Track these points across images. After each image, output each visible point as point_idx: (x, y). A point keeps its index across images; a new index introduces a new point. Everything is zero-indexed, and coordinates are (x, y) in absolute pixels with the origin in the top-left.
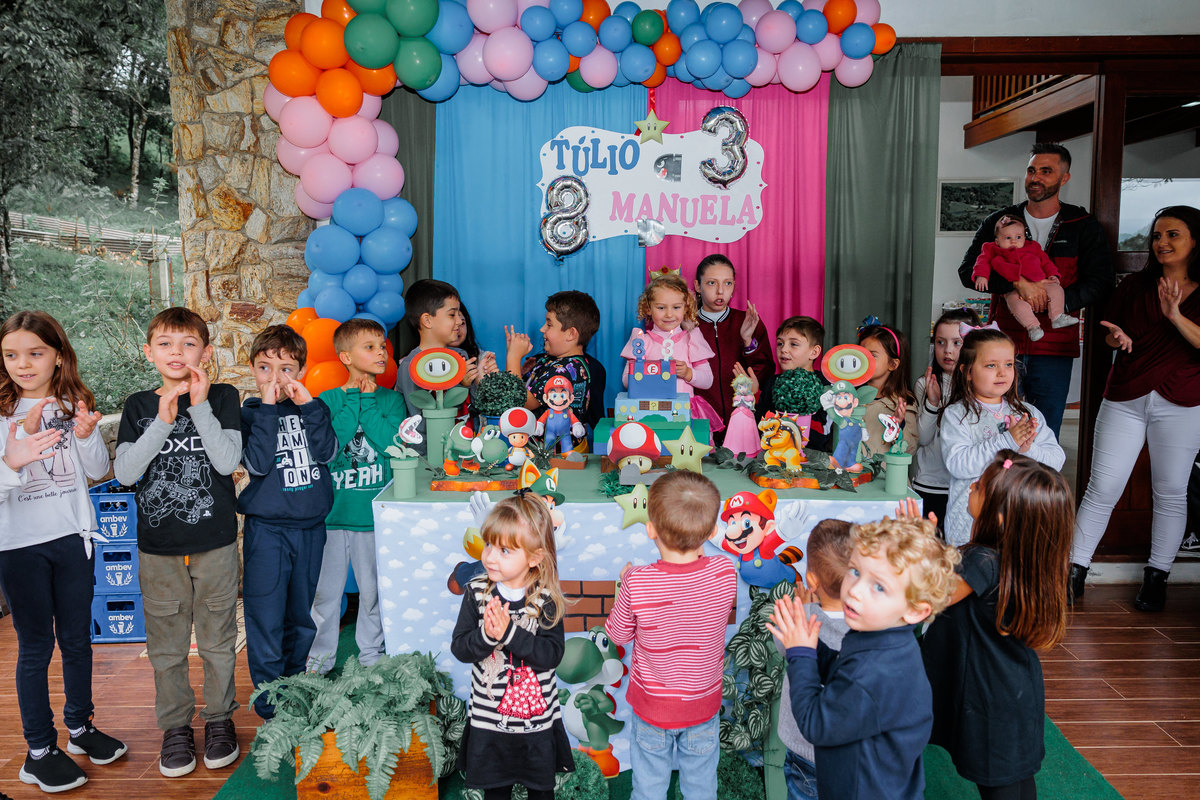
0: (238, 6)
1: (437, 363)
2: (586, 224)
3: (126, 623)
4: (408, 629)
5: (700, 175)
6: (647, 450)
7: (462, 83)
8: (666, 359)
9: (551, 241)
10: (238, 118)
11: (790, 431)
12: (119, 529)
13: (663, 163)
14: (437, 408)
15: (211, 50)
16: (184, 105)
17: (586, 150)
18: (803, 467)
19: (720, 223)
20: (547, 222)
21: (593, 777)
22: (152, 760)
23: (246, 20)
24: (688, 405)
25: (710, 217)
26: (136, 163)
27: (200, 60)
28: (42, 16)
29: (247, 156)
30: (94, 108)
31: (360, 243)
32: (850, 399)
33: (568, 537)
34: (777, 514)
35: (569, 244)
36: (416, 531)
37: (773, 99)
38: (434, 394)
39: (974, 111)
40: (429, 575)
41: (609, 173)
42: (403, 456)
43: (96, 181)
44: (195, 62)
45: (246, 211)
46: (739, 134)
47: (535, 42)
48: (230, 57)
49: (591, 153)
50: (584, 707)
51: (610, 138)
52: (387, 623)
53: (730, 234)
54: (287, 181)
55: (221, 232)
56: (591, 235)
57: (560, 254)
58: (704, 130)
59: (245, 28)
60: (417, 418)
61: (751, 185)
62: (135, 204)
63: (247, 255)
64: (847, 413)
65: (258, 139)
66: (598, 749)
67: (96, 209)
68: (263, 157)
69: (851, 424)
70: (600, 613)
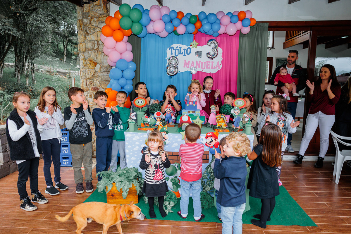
0: (94, 14)
1: (140, 101)
2: (178, 68)
3: (67, 162)
4: (132, 162)
5: (206, 56)
6: (188, 122)
7: (148, 33)
8: (195, 101)
9: (169, 72)
10: (94, 42)
11: (223, 118)
12: (65, 140)
13: (197, 53)
14: (140, 112)
15: (88, 25)
16: (81, 38)
17: (178, 50)
18: (226, 127)
19: (211, 68)
20: (168, 68)
21: (174, 196)
22: (74, 190)
23: (96, 17)
24: (199, 112)
25: (208, 67)
26: (65, 51)
27: (85, 27)
28: (44, 14)
29: (96, 51)
30: (56, 37)
31: (123, 72)
32: (238, 111)
33: (169, 141)
34: (218, 137)
35: (173, 73)
36: (134, 139)
37: (225, 37)
38: (139, 108)
39: (286, 39)
40: (137, 149)
41: (184, 56)
42: (131, 122)
43: (56, 56)
44: (84, 28)
45: (95, 64)
46: (216, 46)
47: (165, 23)
48: (92, 26)
49: (179, 51)
50: (172, 181)
51: (184, 47)
52: (127, 160)
53: (214, 71)
54: (105, 57)
55: (89, 69)
56: (179, 71)
57: (171, 76)
58: (207, 45)
59: (96, 19)
60: (135, 113)
61: (219, 59)
62: (65, 62)
63: (96, 75)
64: (237, 114)
65: (98, 47)
66: (176, 191)
67: (55, 64)
68: (100, 51)
69: (238, 117)
70: (176, 159)
